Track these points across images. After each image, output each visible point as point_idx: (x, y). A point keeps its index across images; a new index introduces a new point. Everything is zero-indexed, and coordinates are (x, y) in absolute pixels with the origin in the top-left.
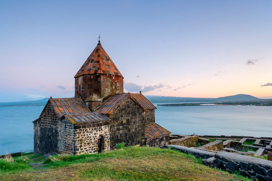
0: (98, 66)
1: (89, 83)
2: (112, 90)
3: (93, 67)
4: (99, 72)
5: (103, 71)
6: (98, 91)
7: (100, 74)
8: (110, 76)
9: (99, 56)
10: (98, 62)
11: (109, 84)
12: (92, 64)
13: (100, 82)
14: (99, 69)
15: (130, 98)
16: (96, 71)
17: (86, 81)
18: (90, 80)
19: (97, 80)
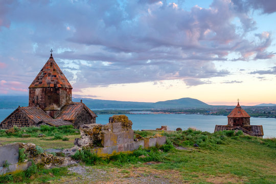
0: (56, 80)
1: (49, 94)
2: (67, 101)
3: (52, 81)
4: (58, 86)
5: (61, 85)
6: (57, 102)
7: (59, 88)
8: (66, 89)
9: (54, 70)
10: (55, 76)
11: (65, 95)
12: (50, 77)
13: (58, 94)
14: (58, 83)
15: (84, 108)
16: (55, 85)
17: (47, 92)
18: (50, 92)
19: (56, 92)
